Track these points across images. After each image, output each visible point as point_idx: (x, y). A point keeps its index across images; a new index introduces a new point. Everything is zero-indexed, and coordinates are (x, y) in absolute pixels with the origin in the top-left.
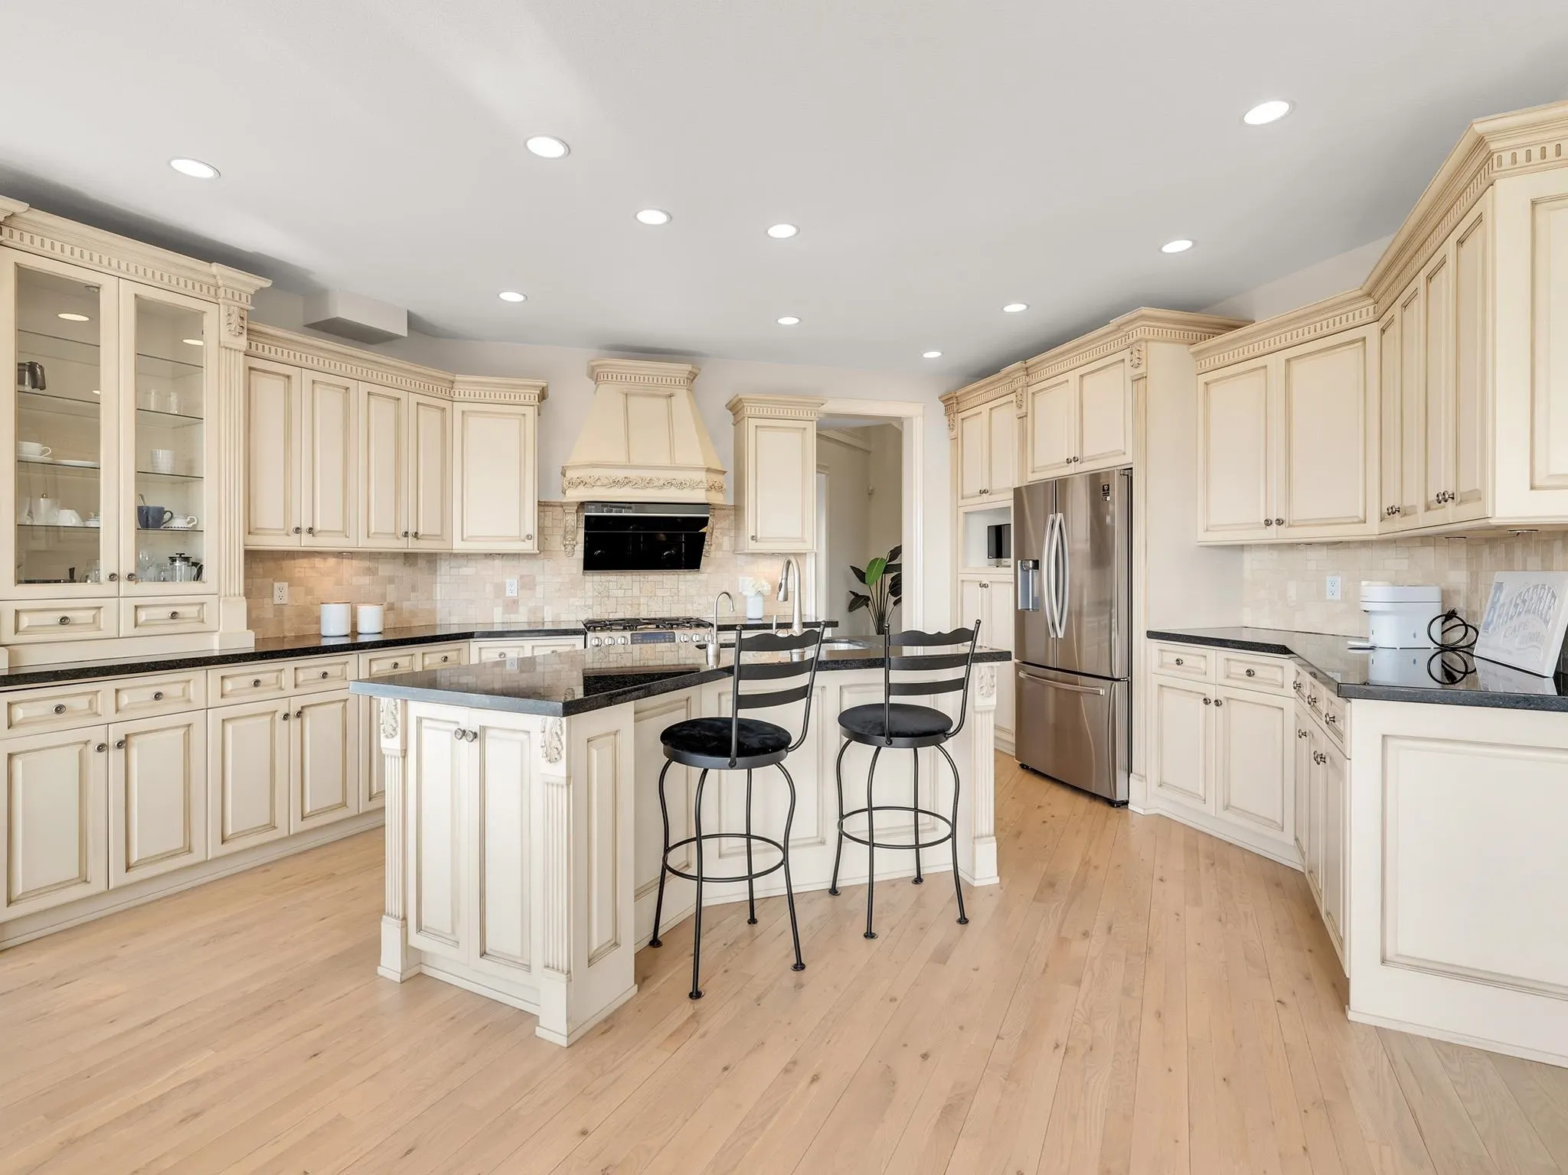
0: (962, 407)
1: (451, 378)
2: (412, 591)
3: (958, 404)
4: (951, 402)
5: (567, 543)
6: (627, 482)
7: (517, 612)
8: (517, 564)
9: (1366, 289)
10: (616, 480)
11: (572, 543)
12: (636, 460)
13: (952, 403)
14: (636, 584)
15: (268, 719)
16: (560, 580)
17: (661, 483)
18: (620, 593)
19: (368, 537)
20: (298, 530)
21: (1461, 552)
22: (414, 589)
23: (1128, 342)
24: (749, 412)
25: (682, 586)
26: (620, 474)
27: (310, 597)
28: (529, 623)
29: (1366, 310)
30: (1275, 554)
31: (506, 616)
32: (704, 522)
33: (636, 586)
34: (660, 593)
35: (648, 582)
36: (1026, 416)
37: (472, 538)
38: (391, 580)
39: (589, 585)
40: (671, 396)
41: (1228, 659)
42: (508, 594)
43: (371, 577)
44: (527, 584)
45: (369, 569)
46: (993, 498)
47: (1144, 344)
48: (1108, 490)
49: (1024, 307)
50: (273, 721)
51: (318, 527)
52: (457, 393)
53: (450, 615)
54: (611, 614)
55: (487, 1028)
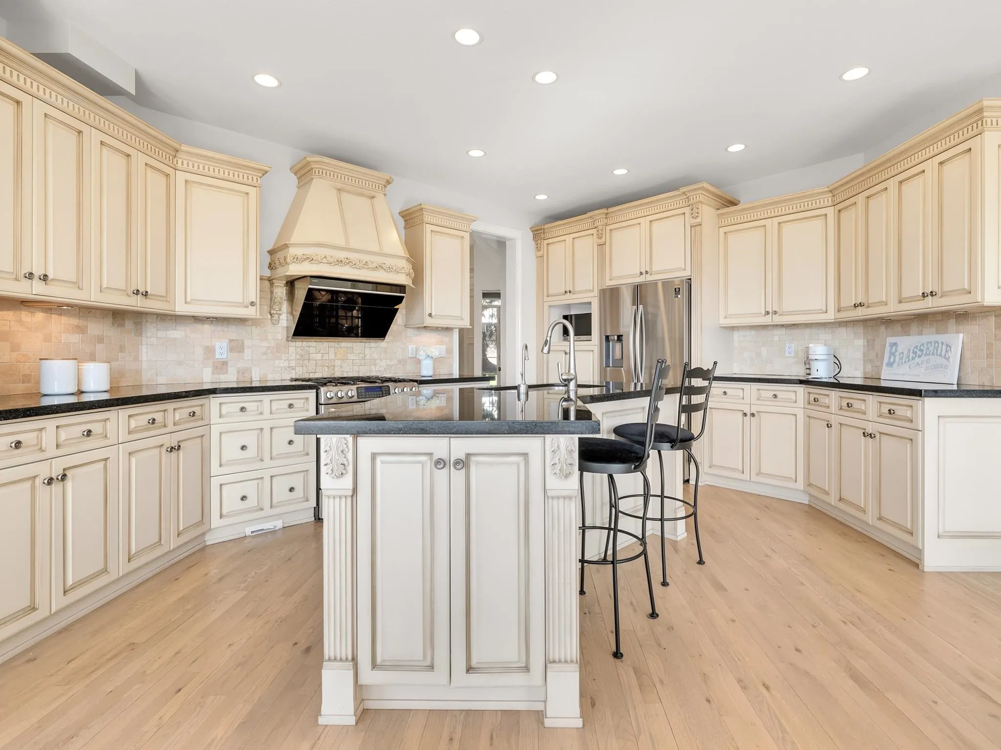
0: (547, 235)
1: (178, 146)
2: (120, 352)
3: (544, 233)
4: (540, 232)
5: (275, 312)
6: (348, 262)
7: (226, 372)
8: (226, 329)
9: (831, 188)
10: (339, 260)
11: (278, 312)
12: (353, 244)
13: (538, 233)
14: (331, 350)
15: (28, 485)
16: (266, 344)
17: (374, 265)
18: (319, 357)
19: (101, 292)
20: (30, 276)
21: (860, 330)
22: (122, 349)
23: (690, 203)
24: (427, 219)
25: (367, 352)
26: (342, 255)
27: (16, 353)
28: (237, 382)
29: (828, 199)
30: (753, 332)
31: (217, 376)
32: (399, 300)
33: (332, 351)
34: (351, 357)
35: (341, 348)
36: (605, 244)
37: (194, 301)
38: (100, 340)
39: (292, 349)
40: (373, 197)
41: (758, 390)
42: (218, 356)
43: (81, 335)
44: (237, 347)
45: (78, 327)
46: (575, 296)
47: (700, 205)
48: (679, 291)
49: (627, 171)
50: (33, 488)
51: (51, 276)
52: (180, 162)
53: (157, 375)
54: (311, 374)
55: (494, 736)
